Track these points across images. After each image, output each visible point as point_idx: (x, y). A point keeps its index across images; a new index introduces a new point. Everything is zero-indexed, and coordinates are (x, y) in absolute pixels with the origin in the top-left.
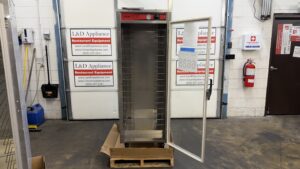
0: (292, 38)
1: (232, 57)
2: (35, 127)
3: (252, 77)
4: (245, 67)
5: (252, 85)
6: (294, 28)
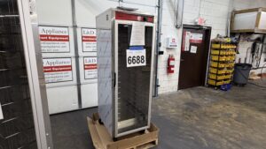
0: (190, 40)
1: (162, 53)
3: (173, 66)
4: (169, 60)
5: (173, 72)
6: (191, 34)
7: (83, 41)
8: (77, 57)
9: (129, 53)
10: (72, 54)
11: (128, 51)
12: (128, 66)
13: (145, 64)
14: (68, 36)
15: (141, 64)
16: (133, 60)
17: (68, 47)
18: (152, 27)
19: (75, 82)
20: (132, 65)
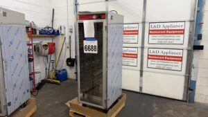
2: (59, 82)
7: (149, 34)
8: (142, 48)
9: (86, 43)
10: (139, 45)
11: (85, 41)
12: (85, 52)
13: (96, 52)
14: (138, 31)
15: (94, 52)
16: (88, 48)
17: (136, 39)
18: (102, 23)
19: (139, 68)
20: (88, 52)
